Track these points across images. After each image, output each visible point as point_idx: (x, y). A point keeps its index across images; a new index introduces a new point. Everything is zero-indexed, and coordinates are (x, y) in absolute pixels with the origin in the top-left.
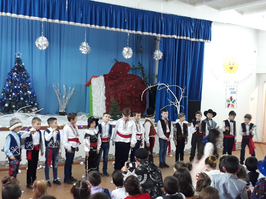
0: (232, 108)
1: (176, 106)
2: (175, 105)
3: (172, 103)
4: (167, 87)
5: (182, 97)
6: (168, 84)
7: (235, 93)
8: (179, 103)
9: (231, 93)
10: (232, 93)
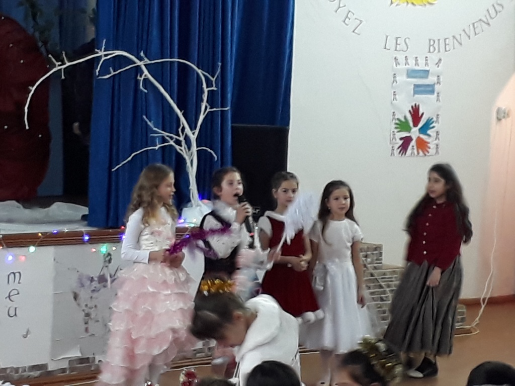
0: (421, 153)
1: (182, 150)
2: (177, 147)
3: (164, 140)
4: (138, 67)
5: (208, 110)
6: (142, 54)
7: (432, 92)
8: (193, 138)
9: (415, 93)
10: (419, 89)
